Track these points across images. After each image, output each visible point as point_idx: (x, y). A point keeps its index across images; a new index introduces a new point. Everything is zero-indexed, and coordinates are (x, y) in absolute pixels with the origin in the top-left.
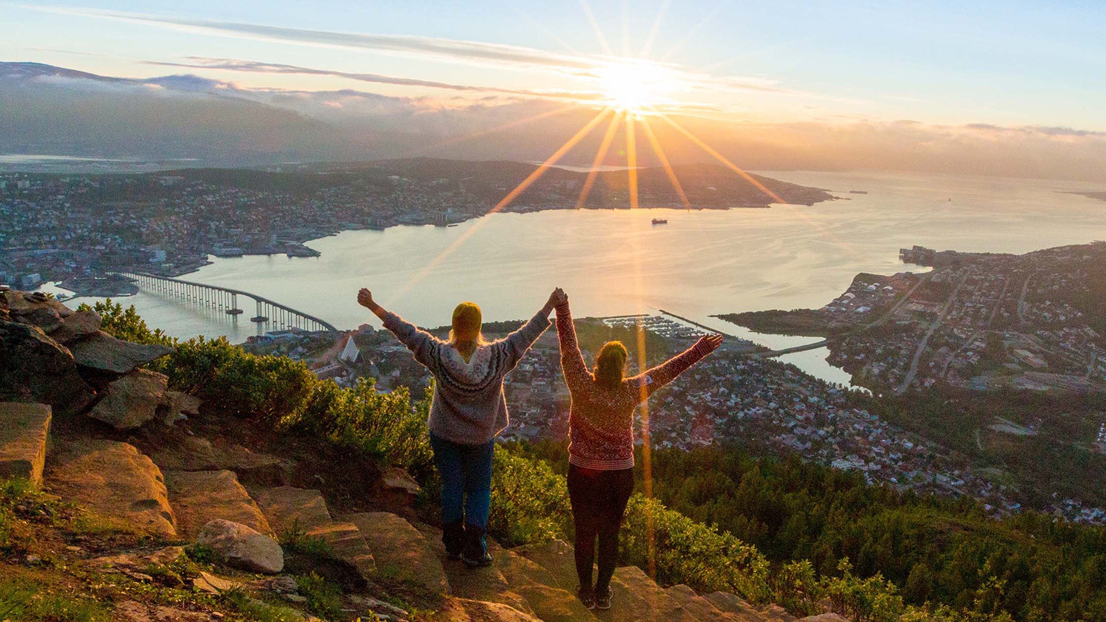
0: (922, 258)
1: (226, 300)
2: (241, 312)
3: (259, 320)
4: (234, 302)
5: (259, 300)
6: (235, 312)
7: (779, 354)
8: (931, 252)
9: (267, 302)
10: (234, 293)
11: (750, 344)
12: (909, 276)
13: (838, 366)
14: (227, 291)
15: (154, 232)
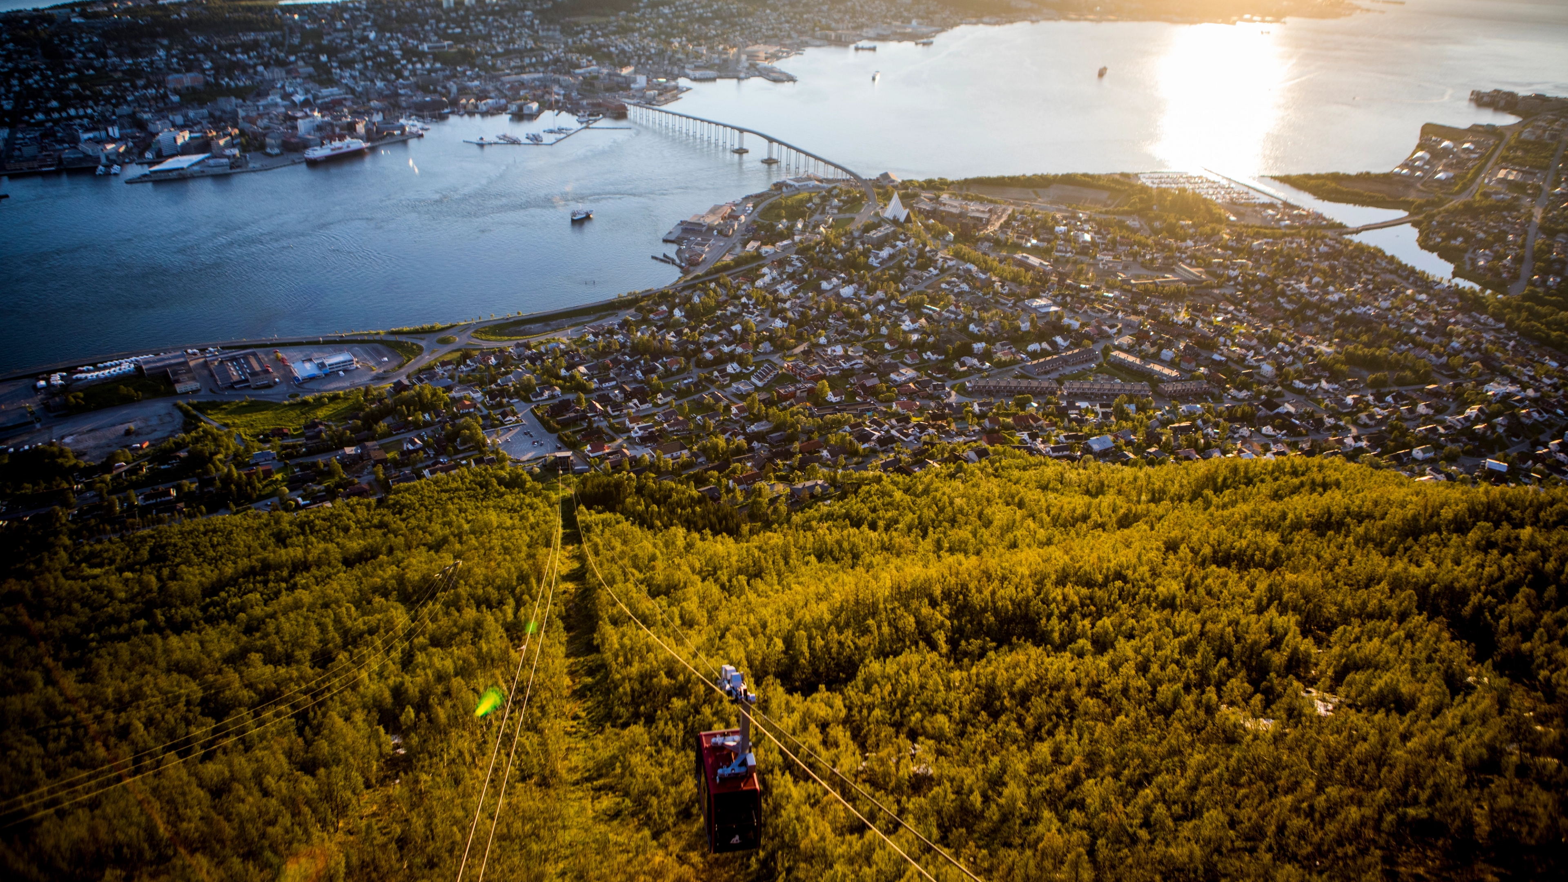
0: (1502, 103)
1: (733, 139)
2: (746, 151)
3: (769, 162)
4: (741, 140)
5: (771, 140)
6: (741, 151)
7: (1357, 231)
8: (1511, 95)
9: (781, 143)
10: (741, 131)
11: (1320, 216)
12: (1491, 130)
13: (1431, 249)
14: (733, 128)
15: (623, 51)
